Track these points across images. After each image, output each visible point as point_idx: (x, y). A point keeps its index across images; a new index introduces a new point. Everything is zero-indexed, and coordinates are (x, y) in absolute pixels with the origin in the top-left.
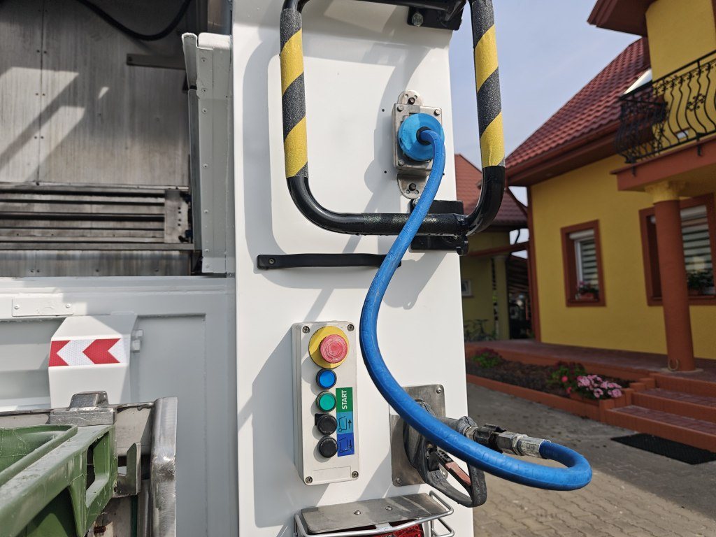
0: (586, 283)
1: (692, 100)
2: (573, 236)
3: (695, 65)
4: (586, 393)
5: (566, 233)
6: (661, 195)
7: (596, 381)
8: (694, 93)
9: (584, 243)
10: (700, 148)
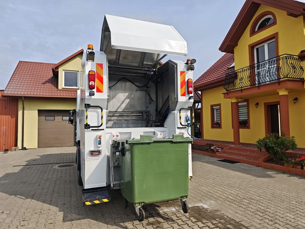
0: (217, 121)
1: (241, 78)
2: (214, 108)
3: (242, 69)
4: (213, 151)
5: (212, 106)
6: (234, 101)
7: (215, 147)
8: (241, 77)
9: (217, 110)
10: (242, 90)
